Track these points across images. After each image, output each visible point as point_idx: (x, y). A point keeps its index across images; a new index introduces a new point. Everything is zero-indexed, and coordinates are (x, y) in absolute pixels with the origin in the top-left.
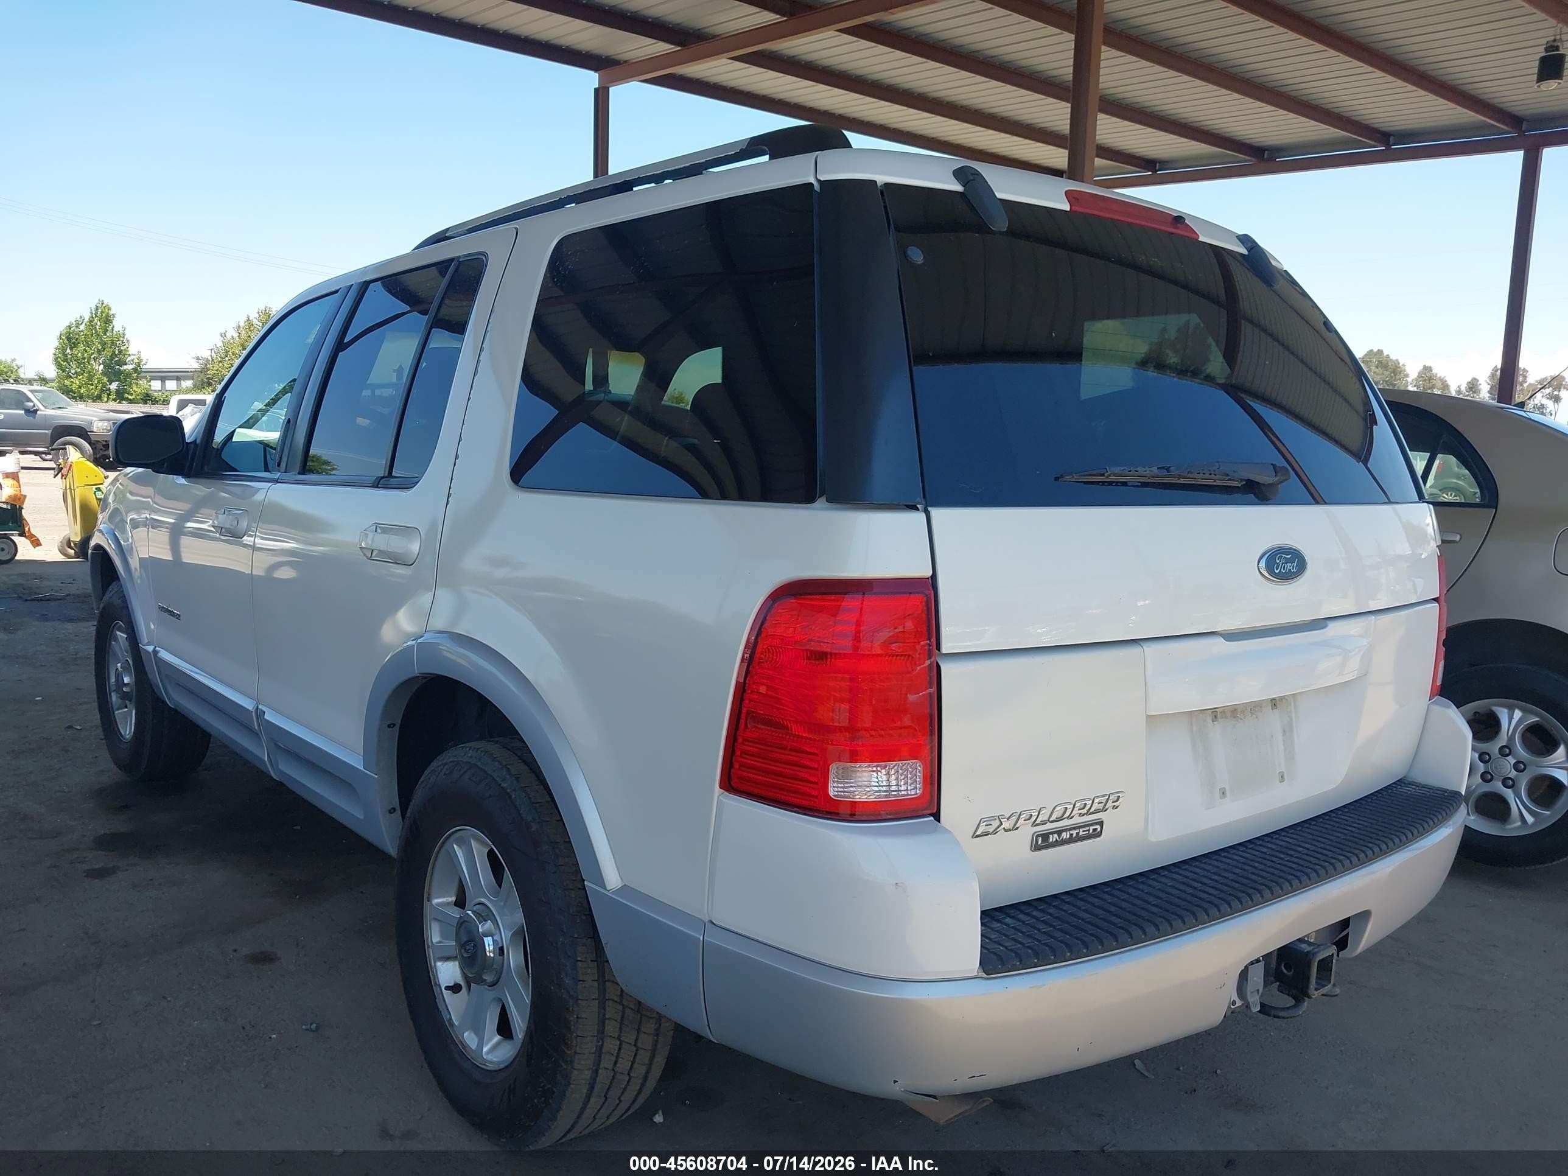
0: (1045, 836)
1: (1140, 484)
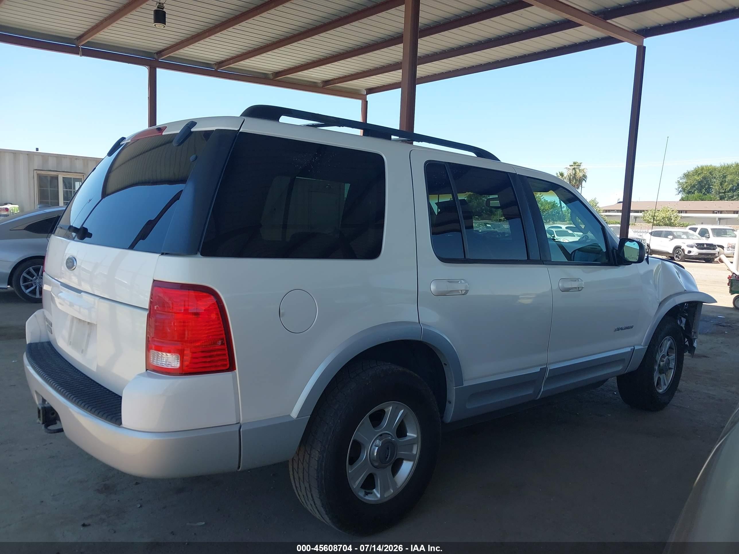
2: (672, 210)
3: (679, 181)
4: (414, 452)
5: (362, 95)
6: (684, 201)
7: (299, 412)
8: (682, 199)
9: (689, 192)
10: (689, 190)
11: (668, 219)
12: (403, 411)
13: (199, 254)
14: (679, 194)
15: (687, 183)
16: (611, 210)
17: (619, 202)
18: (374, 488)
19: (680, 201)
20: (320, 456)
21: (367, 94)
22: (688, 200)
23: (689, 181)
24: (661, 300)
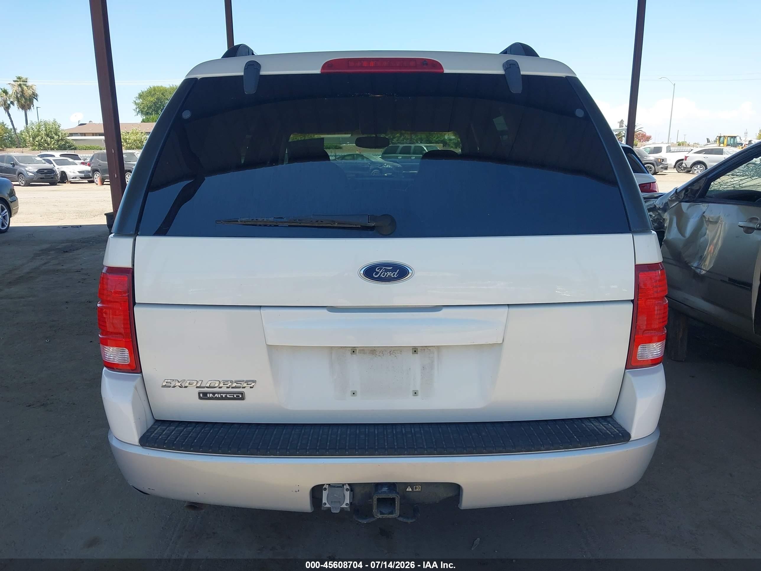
0: (205, 394)
1: (273, 225)
2: (141, 132)
3: (135, 101)
6: (145, 122)
8: (143, 121)
9: (147, 114)
10: (147, 111)
11: (139, 141)
14: (137, 115)
15: (143, 103)
16: (74, 134)
17: (79, 124)
19: (142, 123)
22: (148, 121)
23: (144, 102)
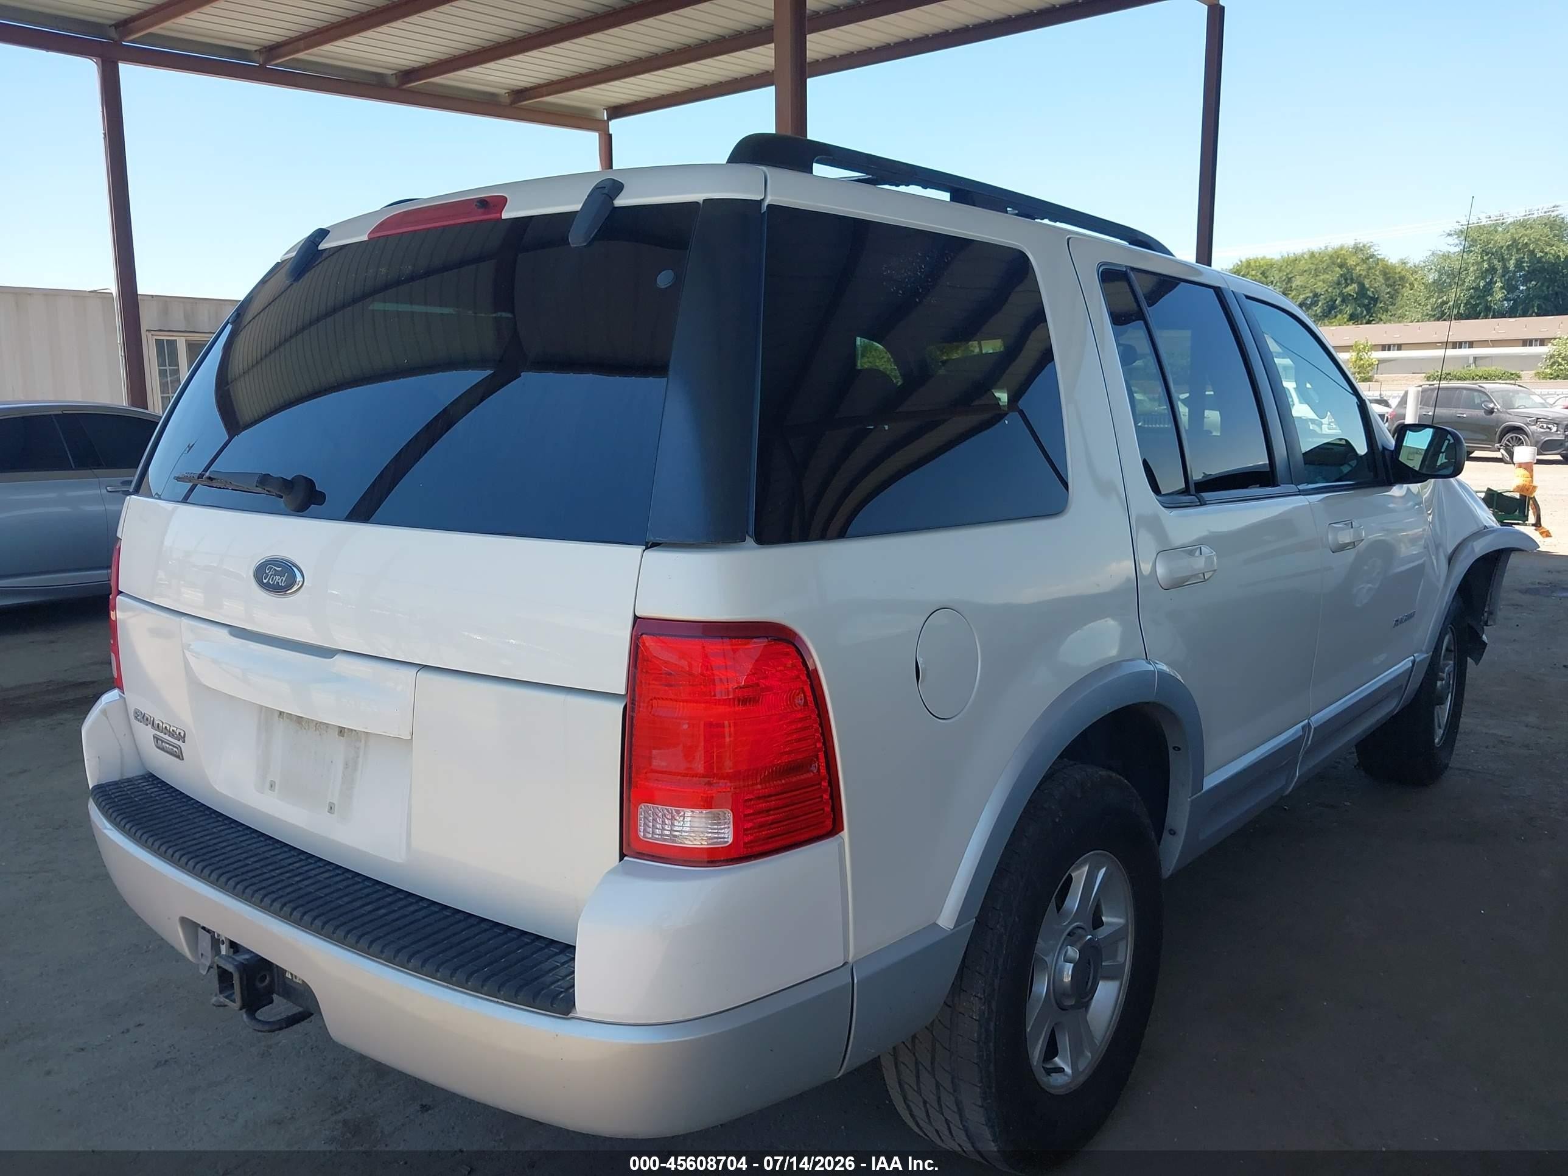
4: (1120, 959)
5: (596, 120)
7: (957, 914)
12: (1104, 870)
13: (750, 541)
18: (1056, 1056)
20: (983, 1008)
21: (610, 118)
24: (1450, 551)
